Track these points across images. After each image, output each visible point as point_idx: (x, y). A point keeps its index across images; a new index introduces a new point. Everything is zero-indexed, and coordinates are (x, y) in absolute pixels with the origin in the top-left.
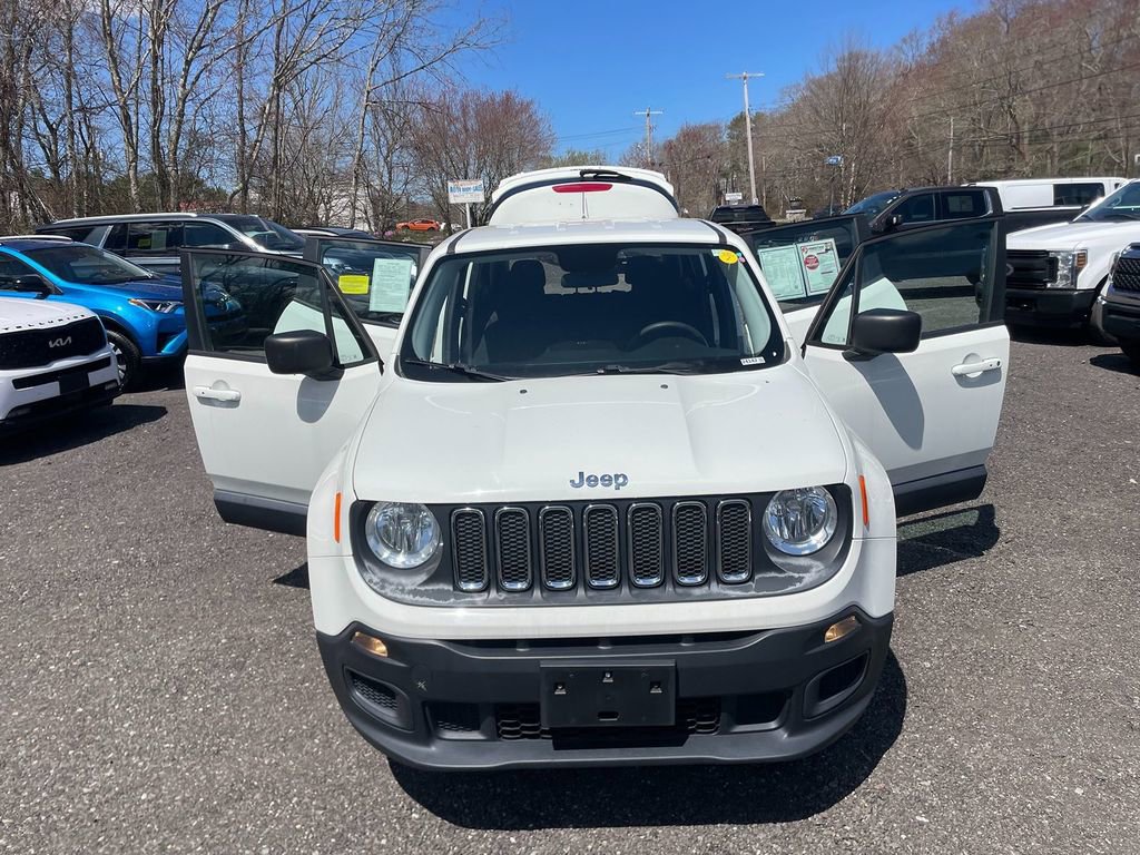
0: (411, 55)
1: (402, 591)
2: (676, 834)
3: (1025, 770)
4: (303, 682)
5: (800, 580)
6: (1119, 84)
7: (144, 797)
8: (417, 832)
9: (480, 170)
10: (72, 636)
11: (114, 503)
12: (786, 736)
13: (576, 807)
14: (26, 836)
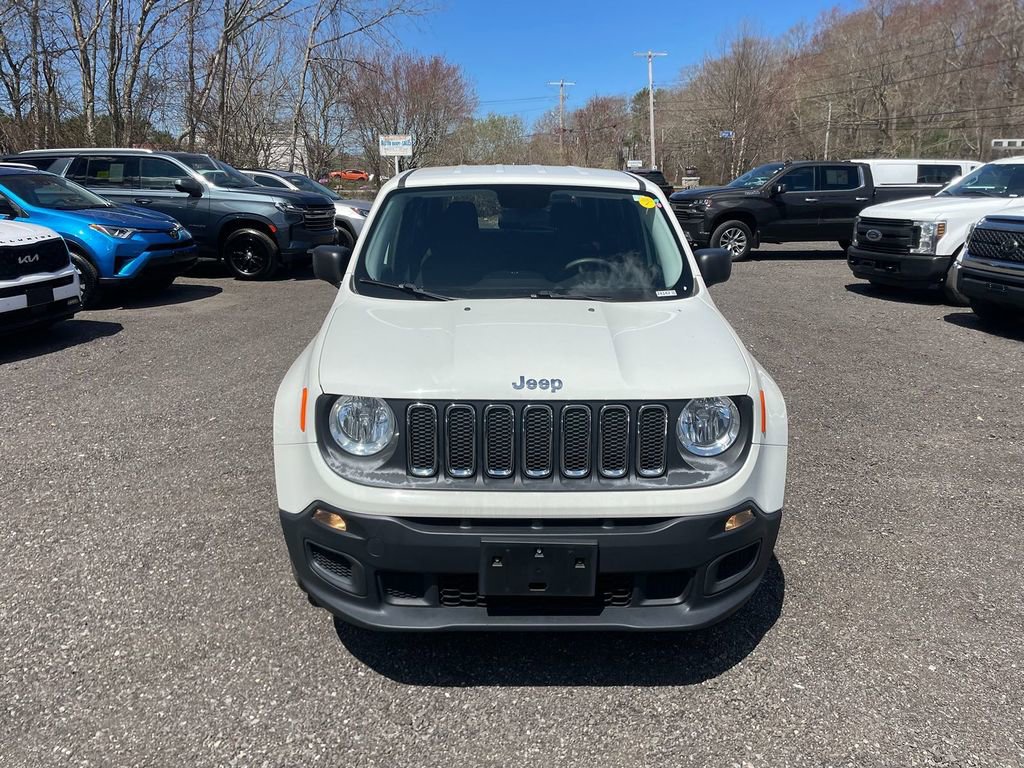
0: (351, 17)
1: (361, 474)
2: (589, 693)
3: (885, 649)
4: (257, 562)
5: (707, 476)
6: (978, 80)
7: (117, 653)
8: (364, 687)
9: (408, 126)
10: (45, 518)
11: (78, 405)
12: (688, 609)
13: (501, 669)
14: (10, 684)
